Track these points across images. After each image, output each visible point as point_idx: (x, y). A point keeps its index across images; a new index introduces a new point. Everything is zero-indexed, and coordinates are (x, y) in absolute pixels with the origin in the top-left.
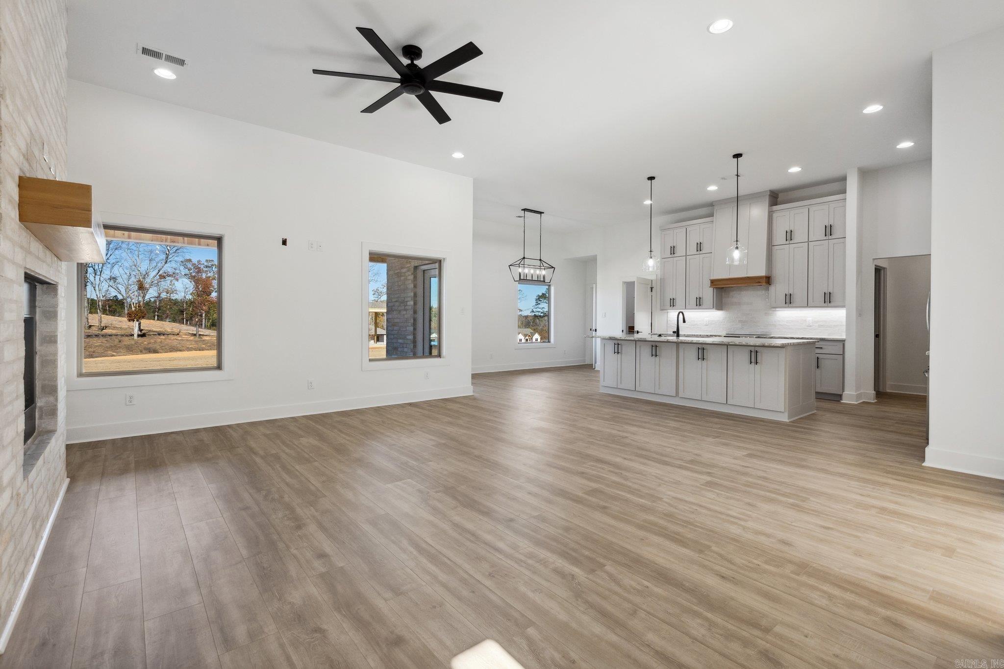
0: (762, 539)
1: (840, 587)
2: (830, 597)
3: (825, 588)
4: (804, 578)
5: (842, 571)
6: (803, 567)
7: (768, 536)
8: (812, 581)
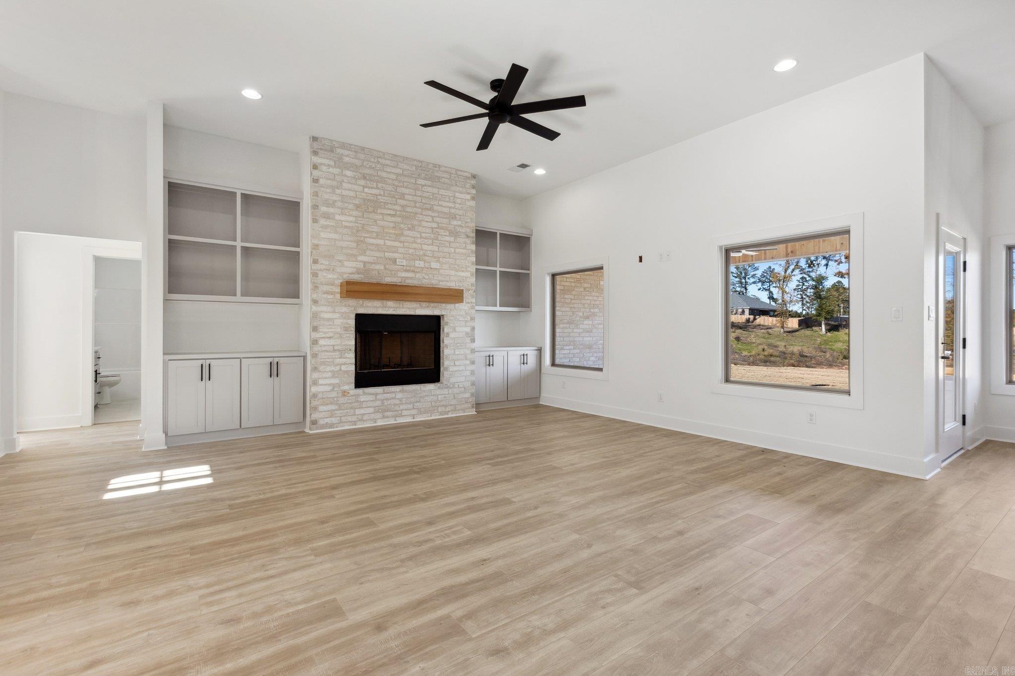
0: (160, 590)
1: (44, 599)
2: (50, 587)
3: (58, 590)
4: (84, 585)
5: (45, 615)
6: (91, 593)
7: (157, 599)
8: (75, 587)
